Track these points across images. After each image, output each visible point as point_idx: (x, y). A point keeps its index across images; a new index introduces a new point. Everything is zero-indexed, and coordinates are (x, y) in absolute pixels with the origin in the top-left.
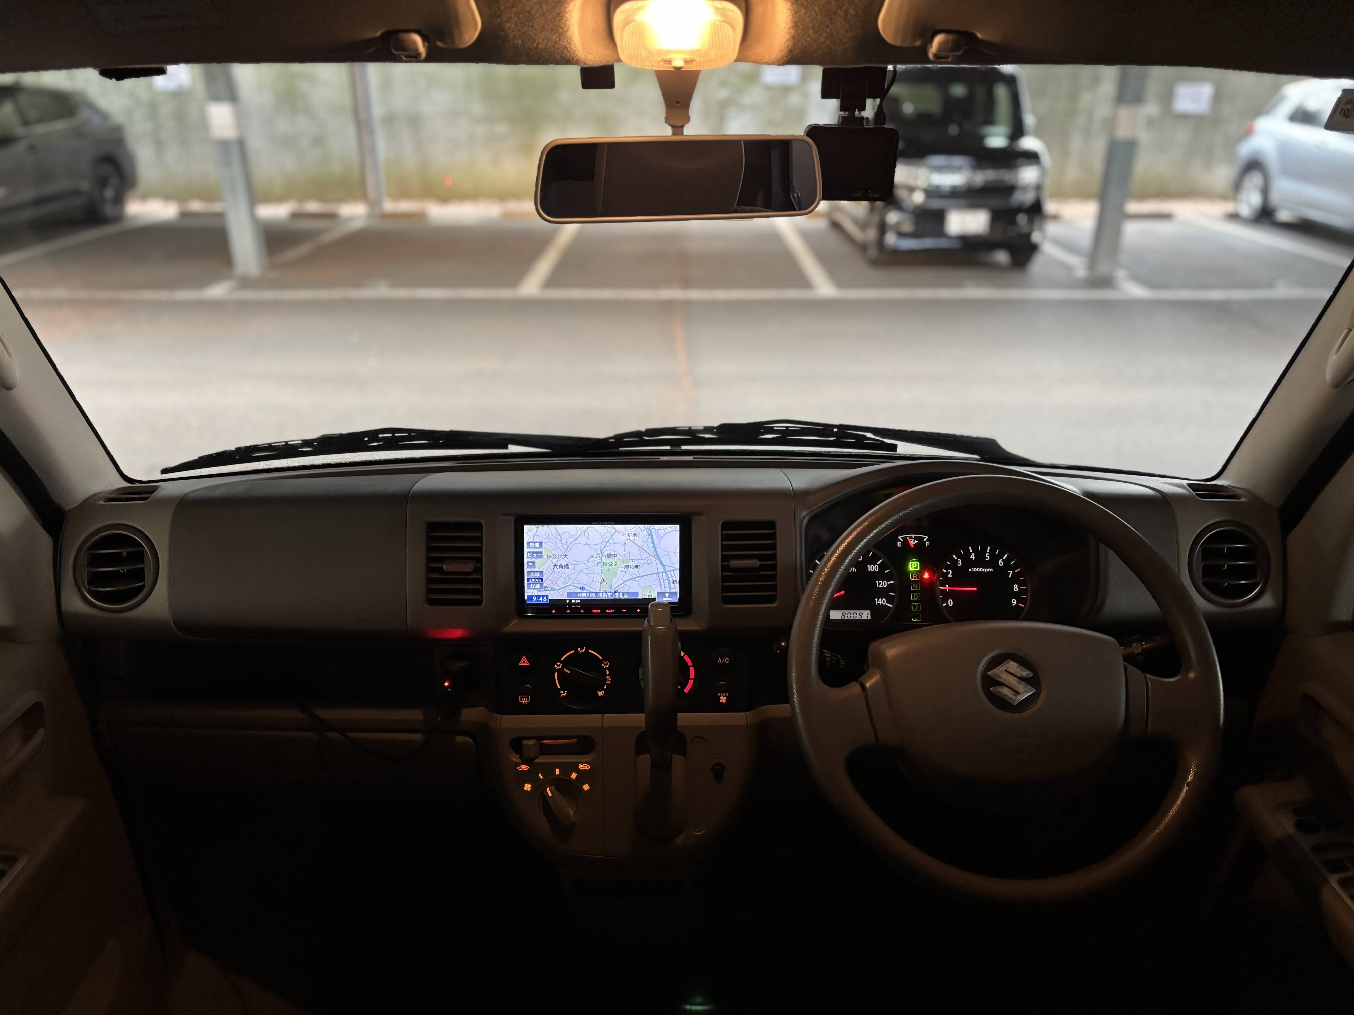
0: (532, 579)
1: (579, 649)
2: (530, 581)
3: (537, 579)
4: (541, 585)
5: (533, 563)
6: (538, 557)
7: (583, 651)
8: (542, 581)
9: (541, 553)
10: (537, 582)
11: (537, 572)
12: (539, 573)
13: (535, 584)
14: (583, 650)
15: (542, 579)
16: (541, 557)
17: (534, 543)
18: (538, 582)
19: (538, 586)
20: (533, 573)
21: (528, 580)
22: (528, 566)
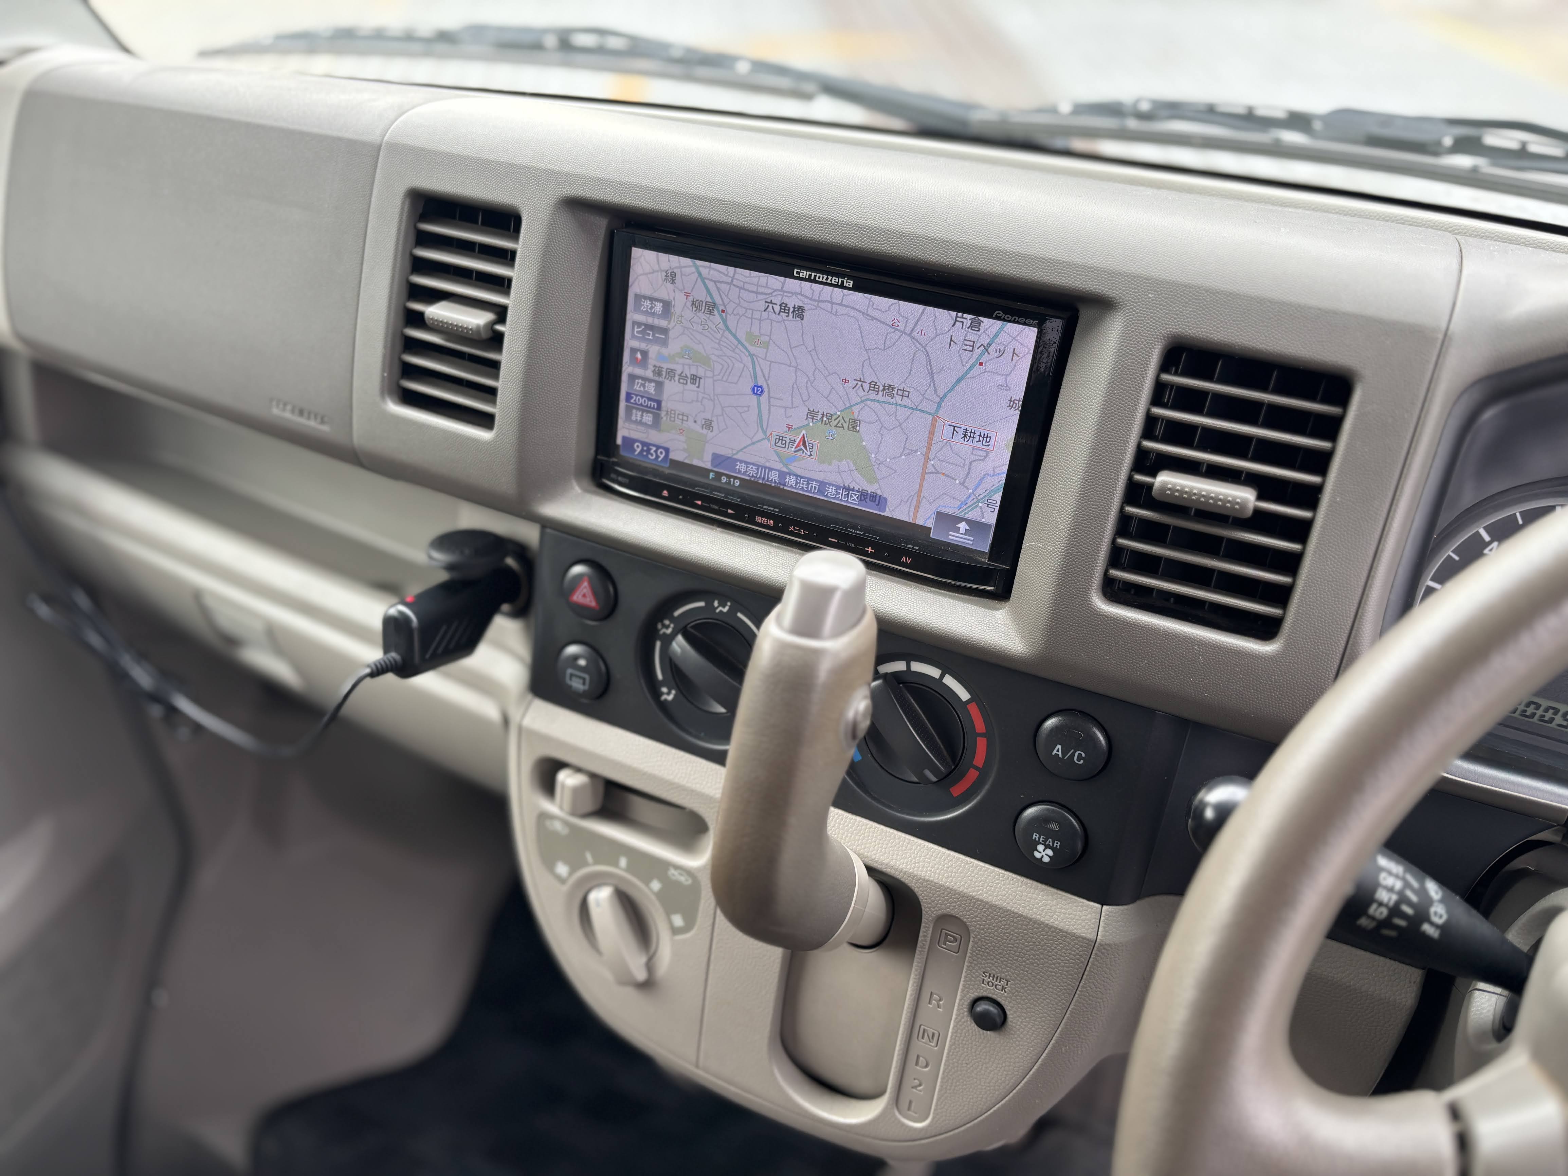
0: (637, 395)
1: (716, 604)
2: (632, 401)
3: (650, 399)
4: (657, 419)
5: (645, 354)
6: (656, 341)
7: (725, 610)
8: (659, 408)
9: (665, 331)
10: (647, 406)
11: (650, 381)
12: (653, 384)
13: (643, 411)
14: (724, 607)
15: (659, 403)
16: (664, 343)
17: (652, 299)
18: (650, 407)
19: (648, 418)
20: (640, 381)
21: (629, 396)
22: (634, 361)
